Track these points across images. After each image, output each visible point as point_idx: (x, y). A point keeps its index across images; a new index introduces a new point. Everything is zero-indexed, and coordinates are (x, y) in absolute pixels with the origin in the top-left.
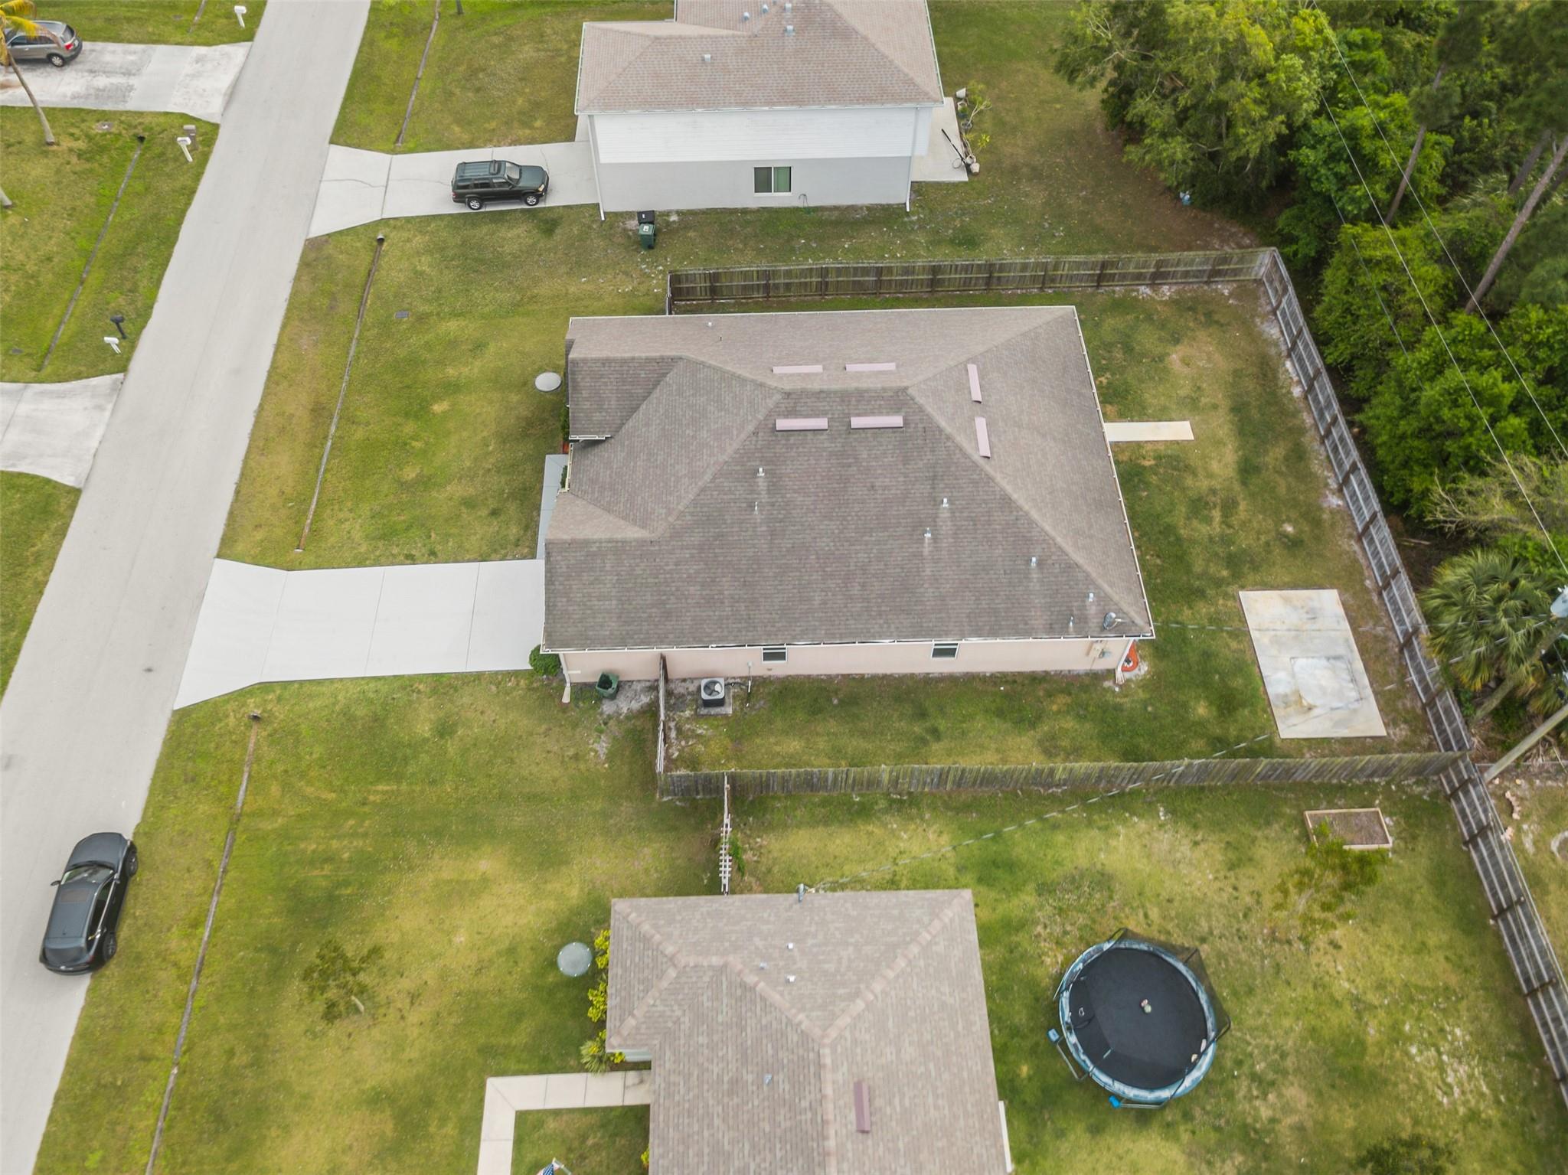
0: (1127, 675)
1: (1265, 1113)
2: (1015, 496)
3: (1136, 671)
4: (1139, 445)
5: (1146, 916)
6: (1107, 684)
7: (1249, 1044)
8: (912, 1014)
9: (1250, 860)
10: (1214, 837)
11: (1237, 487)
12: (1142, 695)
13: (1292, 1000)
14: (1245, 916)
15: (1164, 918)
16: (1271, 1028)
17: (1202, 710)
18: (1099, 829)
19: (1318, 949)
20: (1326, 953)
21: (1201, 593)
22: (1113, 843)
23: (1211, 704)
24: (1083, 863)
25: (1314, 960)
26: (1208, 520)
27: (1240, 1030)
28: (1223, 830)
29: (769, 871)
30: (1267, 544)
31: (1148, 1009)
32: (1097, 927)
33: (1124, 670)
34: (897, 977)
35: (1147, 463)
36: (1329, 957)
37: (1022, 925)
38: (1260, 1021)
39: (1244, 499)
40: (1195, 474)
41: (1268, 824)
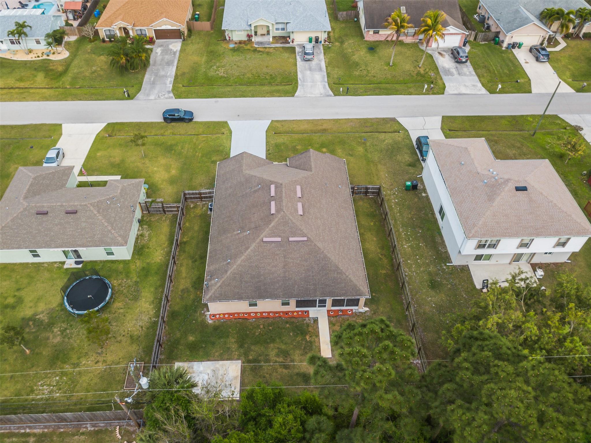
0: (208, 316)
1: (55, 330)
2: (249, 250)
3: (209, 319)
4: (318, 336)
5: (122, 308)
6: (205, 309)
7: (76, 329)
8: (93, 226)
9: (132, 343)
10: (143, 333)
11: (296, 371)
12: (200, 319)
13: (84, 345)
14: (114, 337)
15: (120, 313)
16: (78, 337)
17: (191, 338)
18: (153, 300)
19: (97, 357)
20: (95, 359)
21: (241, 346)
22: (148, 303)
23: (193, 342)
24: (143, 294)
25: (94, 354)
26: (277, 355)
27: (80, 328)
28: (145, 337)
29: (158, 222)
30: (264, 377)
31: (89, 296)
32: (122, 295)
33: (210, 315)
34: (102, 223)
35: (307, 337)
36: (94, 359)
37: (127, 277)
38: (81, 334)
39: (289, 372)
40: (302, 355)
41: (144, 351)
